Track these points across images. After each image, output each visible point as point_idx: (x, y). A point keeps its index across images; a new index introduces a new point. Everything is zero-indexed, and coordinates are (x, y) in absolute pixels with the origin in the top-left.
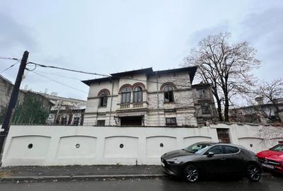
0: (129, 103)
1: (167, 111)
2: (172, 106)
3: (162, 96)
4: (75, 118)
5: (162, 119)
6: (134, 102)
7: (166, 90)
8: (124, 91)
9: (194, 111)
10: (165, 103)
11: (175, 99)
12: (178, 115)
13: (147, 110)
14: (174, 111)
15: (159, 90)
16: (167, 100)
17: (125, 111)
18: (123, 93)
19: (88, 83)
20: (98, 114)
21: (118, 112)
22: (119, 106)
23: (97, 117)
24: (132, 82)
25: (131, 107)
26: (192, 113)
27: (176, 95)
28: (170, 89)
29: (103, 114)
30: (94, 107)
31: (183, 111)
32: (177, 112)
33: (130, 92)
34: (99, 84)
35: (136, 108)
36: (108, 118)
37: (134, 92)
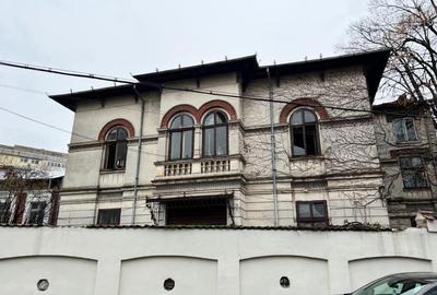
0: (191, 160)
1: (299, 182)
2: (314, 168)
3: (284, 140)
4: (34, 205)
5: (285, 206)
6: (203, 155)
7: (297, 121)
8: (174, 124)
9: (378, 182)
10: (293, 158)
11: (324, 146)
12: (333, 195)
13: (243, 181)
14: (321, 181)
15: (277, 120)
16: (300, 151)
17: (178, 184)
18: (171, 132)
19: (71, 101)
20: (99, 191)
21: (158, 184)
22: (161, 169)
23: (97, 201)
24: (197, 99)
25: (196, 169)
26: (372, 187)
27: (326, 136)
28: (309, 118)
29: (116, 192)
30: (88, 171)
31: (348, 183)
32: (330, 184)
33: (193, 129)
34: (103, 106)
35: (209, 174)
36: (130, 204)
37: (204, 128)
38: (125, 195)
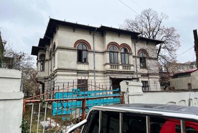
0: (118, 64)
1: (143, 75)
2: (145, 71)
6: (122, 63)
8: (111, 49)
9: (159, 77)
10: (141, 67)
12: (150, 79)
14: (147, 75)
15: (137, 55)
16: (142, 65)
18: (110, 52)
20: (78, 71)
23: (77, 76)
25: (121, 68)
26: (157, 78)
28: (144, 56)
29: (85, 73)
30: (71, 62)
31: (153, 77)
32: (150, 76)
33: (117, 52)
34: (74, 31)
35: (125, 70)
36: (93, 78)
37: (121, 53)
38: (90, 74)
